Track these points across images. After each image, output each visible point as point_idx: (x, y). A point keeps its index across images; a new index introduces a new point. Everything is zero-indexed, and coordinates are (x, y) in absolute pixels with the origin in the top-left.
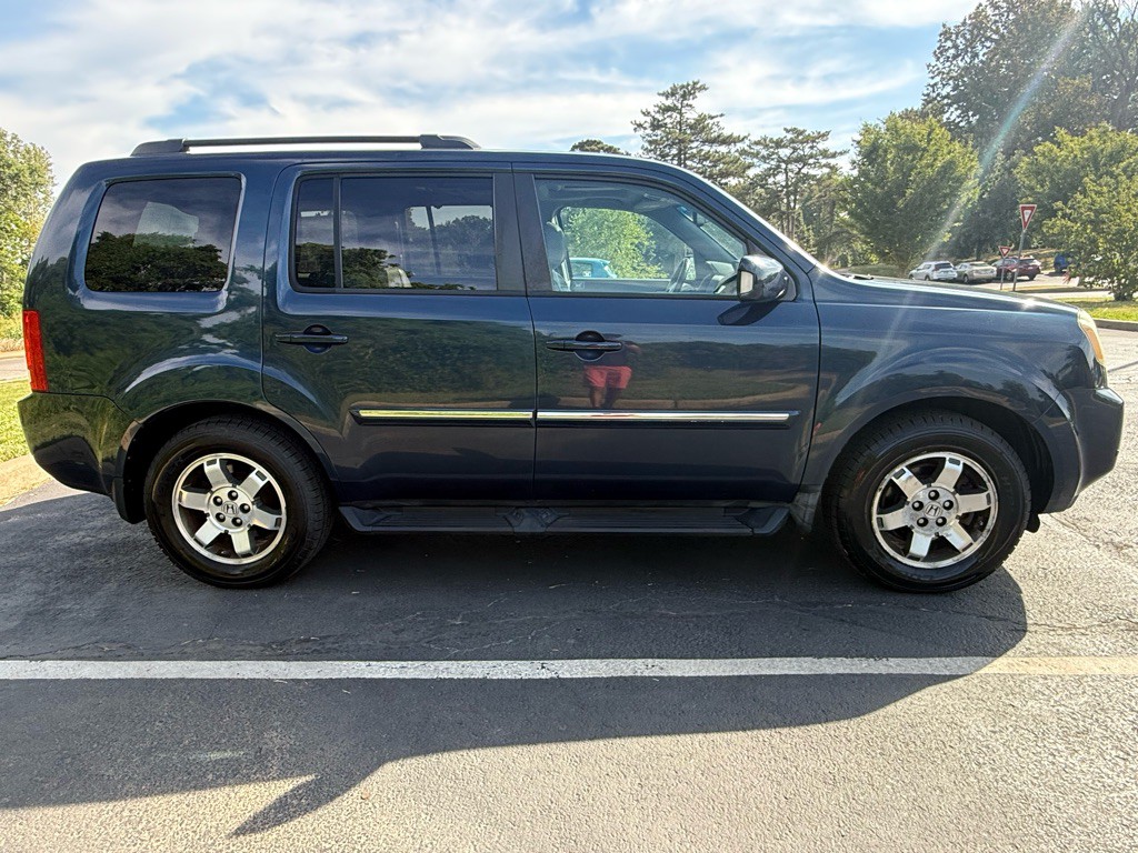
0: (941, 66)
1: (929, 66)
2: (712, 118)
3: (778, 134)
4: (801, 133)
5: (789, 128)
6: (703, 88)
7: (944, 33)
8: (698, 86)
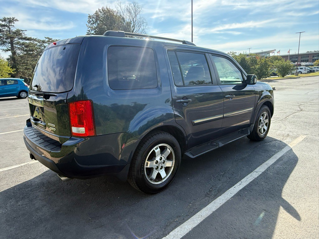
0: (90, 25)
1: (87, 25)
2: (22, 31)
3: (43, 39)
4: (51, 39)
5: (46, 37)
6: (16, 20)
7: (89, 17)
8: (15, 19)
